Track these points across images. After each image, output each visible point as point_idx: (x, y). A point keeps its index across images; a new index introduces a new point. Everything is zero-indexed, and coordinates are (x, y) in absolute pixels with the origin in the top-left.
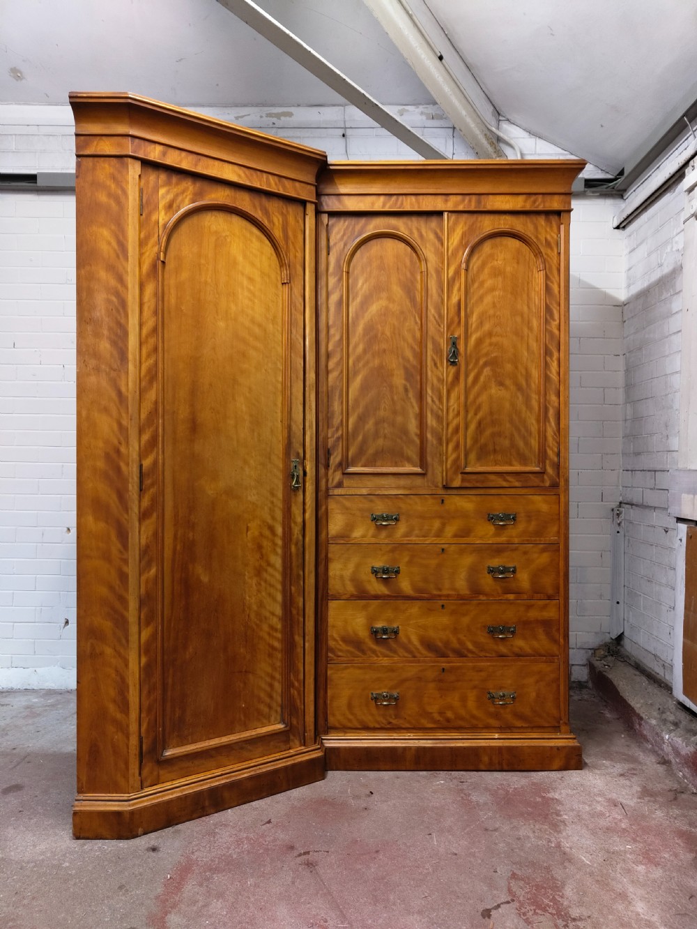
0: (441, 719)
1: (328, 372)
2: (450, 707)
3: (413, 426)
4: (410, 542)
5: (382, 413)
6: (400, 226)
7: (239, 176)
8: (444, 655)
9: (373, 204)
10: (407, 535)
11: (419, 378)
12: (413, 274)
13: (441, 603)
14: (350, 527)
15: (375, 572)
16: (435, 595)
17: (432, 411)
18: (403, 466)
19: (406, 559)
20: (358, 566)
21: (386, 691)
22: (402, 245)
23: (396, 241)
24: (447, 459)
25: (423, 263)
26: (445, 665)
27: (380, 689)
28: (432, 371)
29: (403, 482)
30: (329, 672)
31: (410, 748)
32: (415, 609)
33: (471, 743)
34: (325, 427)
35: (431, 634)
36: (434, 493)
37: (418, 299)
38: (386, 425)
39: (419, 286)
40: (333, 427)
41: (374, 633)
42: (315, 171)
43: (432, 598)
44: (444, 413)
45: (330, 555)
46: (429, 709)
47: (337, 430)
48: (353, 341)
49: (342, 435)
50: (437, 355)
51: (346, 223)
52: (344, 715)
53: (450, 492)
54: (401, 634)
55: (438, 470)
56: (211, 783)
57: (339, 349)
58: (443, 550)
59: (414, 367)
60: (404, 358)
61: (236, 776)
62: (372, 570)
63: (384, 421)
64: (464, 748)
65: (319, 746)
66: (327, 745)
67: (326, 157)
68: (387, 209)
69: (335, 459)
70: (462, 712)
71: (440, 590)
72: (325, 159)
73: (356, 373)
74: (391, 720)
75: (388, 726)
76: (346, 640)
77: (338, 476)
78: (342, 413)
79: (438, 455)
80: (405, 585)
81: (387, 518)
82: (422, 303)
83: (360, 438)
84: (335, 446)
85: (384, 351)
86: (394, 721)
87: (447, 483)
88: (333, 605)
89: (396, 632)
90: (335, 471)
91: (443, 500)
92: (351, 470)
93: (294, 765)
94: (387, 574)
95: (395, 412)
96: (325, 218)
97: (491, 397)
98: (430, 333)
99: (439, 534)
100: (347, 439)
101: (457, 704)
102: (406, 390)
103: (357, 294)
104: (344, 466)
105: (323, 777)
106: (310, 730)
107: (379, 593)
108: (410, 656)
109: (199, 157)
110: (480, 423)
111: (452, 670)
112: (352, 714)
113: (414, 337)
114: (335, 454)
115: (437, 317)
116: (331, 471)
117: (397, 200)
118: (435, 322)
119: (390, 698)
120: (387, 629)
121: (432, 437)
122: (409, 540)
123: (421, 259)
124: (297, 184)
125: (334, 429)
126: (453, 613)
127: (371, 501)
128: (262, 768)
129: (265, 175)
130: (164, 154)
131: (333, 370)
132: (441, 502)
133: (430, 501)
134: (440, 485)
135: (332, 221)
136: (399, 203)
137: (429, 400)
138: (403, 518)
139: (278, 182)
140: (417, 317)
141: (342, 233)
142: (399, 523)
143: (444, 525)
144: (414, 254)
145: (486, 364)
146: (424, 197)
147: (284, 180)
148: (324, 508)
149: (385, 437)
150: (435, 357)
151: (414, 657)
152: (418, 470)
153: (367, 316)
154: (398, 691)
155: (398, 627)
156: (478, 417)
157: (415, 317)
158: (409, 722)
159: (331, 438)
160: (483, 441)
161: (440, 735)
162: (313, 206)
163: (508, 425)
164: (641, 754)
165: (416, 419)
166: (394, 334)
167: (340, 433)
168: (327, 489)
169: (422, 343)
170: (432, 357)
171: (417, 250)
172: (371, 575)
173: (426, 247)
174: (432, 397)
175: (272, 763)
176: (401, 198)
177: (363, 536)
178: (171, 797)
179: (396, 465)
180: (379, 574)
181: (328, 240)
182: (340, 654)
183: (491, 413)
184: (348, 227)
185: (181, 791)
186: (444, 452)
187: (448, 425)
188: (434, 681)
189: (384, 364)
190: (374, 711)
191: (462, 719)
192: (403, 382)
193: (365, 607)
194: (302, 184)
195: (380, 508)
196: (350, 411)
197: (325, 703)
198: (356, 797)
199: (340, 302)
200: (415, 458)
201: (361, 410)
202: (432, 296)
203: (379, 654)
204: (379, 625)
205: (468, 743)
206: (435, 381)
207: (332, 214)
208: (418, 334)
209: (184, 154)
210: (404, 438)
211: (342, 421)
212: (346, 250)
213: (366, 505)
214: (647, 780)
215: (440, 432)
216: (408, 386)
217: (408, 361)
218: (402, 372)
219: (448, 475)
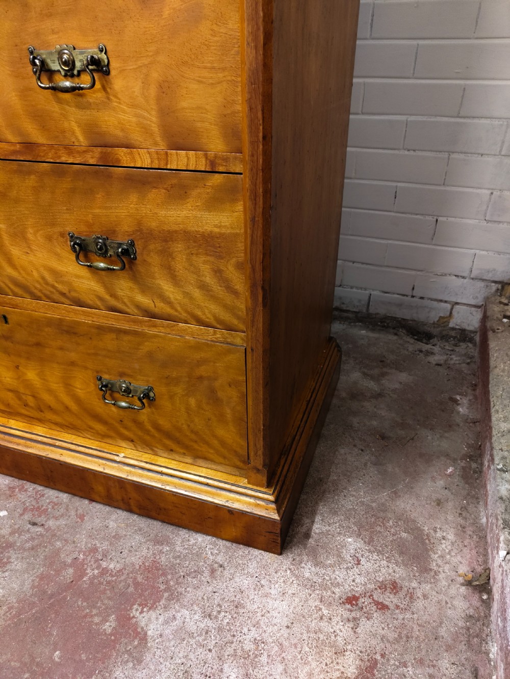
164: (451, 537)
214: (397, 641)
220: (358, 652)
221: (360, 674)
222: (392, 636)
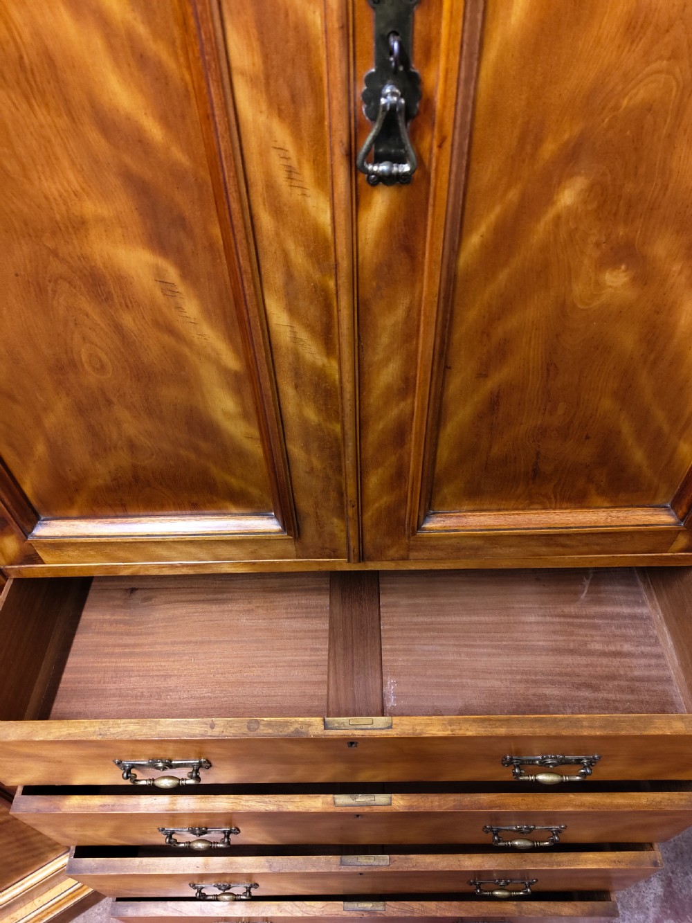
5: (90, 378)
11: (216, 231)
17: (298, 373)
18: (221, 512)
28: (278, 211)
38: (121, 412)
50: (295, 123)
55: (334, 526)
63: (109, 401)
77: (11, 544)
79: (333, 495)
83: (41, 449)
97: (563, 309)
110: (494, 402)
121: (307, 451)
137: (281, 334)
145: (570, 158)
149: (132, 446)
152: (271, 526)
156: (491, 384)
160: (496, 450)
163: (607, 404)
174: (292, 330)
183: (550, 368)
187: (361, 425)
206: (299, 257)
210: (204, 446)
214: (676, 858)
215: (336, 439)
216: (172, 274)
217: (140, 141)
218: (121, 205)
219: (367, 538)
220: (658, 876)
221: (665, 890)
222: (672, 856)
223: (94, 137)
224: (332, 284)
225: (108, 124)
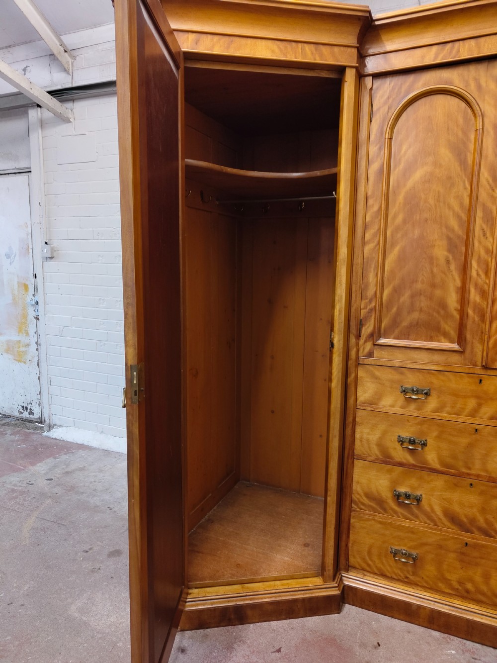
0: (460, 588)
1: (364, 244)
2: (471, 580)
3: (453, 301)
4: (440, 418)
5: (419, 286)
6: (453, 78)
7: (273, 51)
8: (468, 531)
9: (423, 57)
10: (437, 410)
11: (463, 249)
12: (465, 133)
13: (470, 481)
14: (379, 396)
15: (401, 441)
16: (463, 473)
17: (476, 285)
18: (439, 341)
19: (435, 434)
20: (384, 433)
21: (405, 548)
22: (455, 101)
23: (449, 97)
24: (489, 338)
25: (479, 119)
26: (467, 540)
27: (399, 545)
28: (480, 242)
29: (437, 357)
30: (352, 521)
31: (425, 608)
32: (439, 482)
33: (490, 621)
34: (359, 298)
35: (456, 508)
36: (470, 371)
37: (470, 161)
38: (423, 298)
39: (471, 147)
40: (366, 299)
41: (397, 496)
42: (358, 31)
43: (460, 475)
44: (491, 289)
45: (357, 419)
46: (448, 576)
47: (371, 301)
48: (392, 212)
49: (375, 307)
50: (487, 225)
51: (392, 84)
52: (364, 559)
53: (489, 372)
54: (424, 502)
55: (478, 349)
56: (236, 601)
57: (377, 220)
58: (476, 430)
59: (459, 237)
60: (447, 227)
61: (258, 599)
62: (398, 438)
63: (421, 294)
64: (482, 624)
65: (336, 585)
66: (346, 583)
67: (369, 12)
68: (439, 61)
69: (367, 330)
70: (484, 588)
71: (469, 469)
72: (367, 15)
73: (393, 245)
74: (408, 576)
75: (406, 580)
76: (368, 496)
77: (369, 346)
78: (376, 285)
79: (479, 333)
80: (431, 457)
81: (417, 392)
82: (473, 166)
83: (394, 310)
84: (367, 318)
85: (426, 220)
86: (411, 577)
87: (486, 364)
88: (358, 464)
89: (419, 500)
90: (366, 342)
91: (481, 381)
92: (383, 341)
93: (310, 599)
94: (415, 445)
95: (433, 286)
96: (368, 80)
98: (481, 199)
99: (473, 414)
100: (380, 311)
101: (478, 578)
102: (448, 262)
103: (400, 160)
104: (375, 337)
105: (339, 610)
106: (329, 570)
107: (404, 461)
108: (432, 524)
109: (231, 38)
111: (476, 546)
112: (372, 560)
113: (461, 205)
114: (368, 325)
115: (491, 181)
116: (361, 342)
117: (452, 48)
118: (488, 187)
119: (408, 556)
120: (410, 495)
121: (474, 312)
122: (439, 416)
123: (477, 115)
124: (336, 49)
125: (368, 300)
126: (482, 493)
127: (402, 373)
128: (282, 596)
129: (300, 45)
130: (197, 42)
131: (369, 241)
132: (478, 381)
133: (466, 379)
134: (479, 364)
135: (378, 83)
136: (454, 51)
137: (474, 273)
138: (434, 394)
139: (314, 52)
140: (466, 182)
141: (386, 97)
142: (430, 399)
143: (480, 405)
144: (469, 111)
146: (487, 38)
147: (321, 46)
148: (353, 375)
149: (421, 310)
150: (484, 226)
151: (436, 525)
152: (455, 346)
153: (410, 184)
154: (417, 552)
155: (421, 495)
157: (464, 182)
158: (426, 582)
159: (364, 309)
161: (457, 602)
162: (354, 70)
165: (457, 293)
166: (438, 201)
167: (373, 304)
168: (357, 358)
169: (470, 212)
170: (481, 226)
171: (472, 104)
172: (397, 443)
173: (484, 100)
174: (477, 271)
175: (291, 593)
176: (457, 44)
177: (392, 406)
178: (203, 607)
179: (431, 339)
180: (405, 443)
181: (371, 105)
182: (362, 507)
184: (393, 89)
185: (212, 604)
186: (487, 330)
188: (455, 552)
189: (425, 234)
190: (392, 563)
191: (483, 594)
192: (446, 253)
193: (389, 471)
194: (342, 48)
195: (411, 381)
196: (385, 283)
197: (347, 546)
198: (363, 645)
199: (381, 171)
200: (454, 334)
201: (396, 282)
202: (487, 156)
203: (400, 516)
204: (402, 490)
205: (487, 620)
206: (483, 253)
207: (377, 76)
208: (466, 201)
209: (216, 38)
210: (442, 312)
211: (376, 292)
212: (390, 114)
213: (396, 376)
215: (484, 308)
216: (451, 258)
217: (453, 230)
218: (444, 243)
219: (489, 355)
223: (444, 230)
224: (490, 259)
225: (448, 227)
